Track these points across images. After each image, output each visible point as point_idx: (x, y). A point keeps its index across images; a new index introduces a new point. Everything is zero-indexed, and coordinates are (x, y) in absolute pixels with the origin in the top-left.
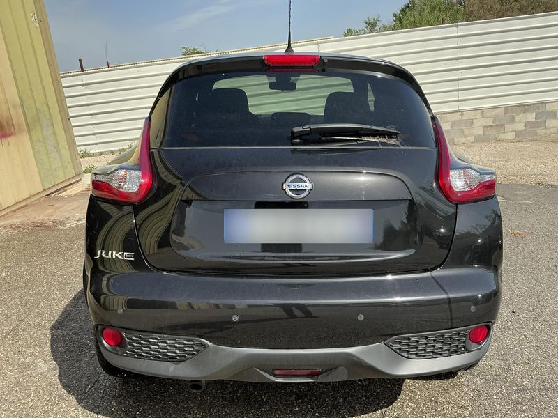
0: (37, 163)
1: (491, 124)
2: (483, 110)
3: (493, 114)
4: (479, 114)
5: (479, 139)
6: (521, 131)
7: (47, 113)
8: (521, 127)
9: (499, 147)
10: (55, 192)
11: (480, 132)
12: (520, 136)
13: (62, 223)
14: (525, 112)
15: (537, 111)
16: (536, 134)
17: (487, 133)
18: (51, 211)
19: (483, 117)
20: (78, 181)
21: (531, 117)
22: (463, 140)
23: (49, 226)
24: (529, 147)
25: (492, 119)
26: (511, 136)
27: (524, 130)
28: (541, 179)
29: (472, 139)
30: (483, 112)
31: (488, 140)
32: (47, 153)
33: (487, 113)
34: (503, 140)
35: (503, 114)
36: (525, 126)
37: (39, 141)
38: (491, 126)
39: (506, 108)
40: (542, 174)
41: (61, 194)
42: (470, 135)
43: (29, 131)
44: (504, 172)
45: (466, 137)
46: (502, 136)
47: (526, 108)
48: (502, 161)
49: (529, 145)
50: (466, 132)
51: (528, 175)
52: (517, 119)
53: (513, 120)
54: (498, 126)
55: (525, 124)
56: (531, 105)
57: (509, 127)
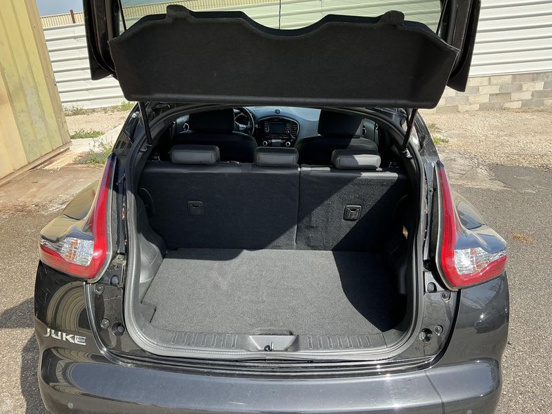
0: (20, 135)
1: (498, 92)
2: (490, 77)
3: (500, 81)
4: (485, 81)
5: (484, 108)
6: (527, 100)
7: (31, 80)
8: (527, 96)
9: (504, 118)
10: (41, 164)
11: (486, 100)
12: (526, 107)
13: (44, 207)
14: (533, 80)
15: (546, 79)
16: (543, 104)
17: (492, 102)
18: (34, 190)
19: (490, 84)
20: (66, 150)
21: (539, 86)
22: (467, 108)
23: (30, 211)
24: (534, 119)
25: (499, 87)
26: (517, 105)
27: (532, 99)
28: (545, 161)
29: (477, 107)
30: (490, 79)
31: (493, 109)
32: (32, 124)
33: (494, 81)
34: (508, 109)
35: (510, 82)
36: (532, 95)
37: (23, 111)
38: (497, 94)
39: (514, 76)
40: (546, 154)
41: (47, 168)
42: (475, 103)
43: (11, 101)
44: (507, 150)
45: (471, 104)
46: (507, 105)
47: (535, 76)
48: (506, 135)
49: (535, 117)
50: (471, 99)
51: (533, 155)
52: (525, 88)
53: (520, 88)
54: (504, 94)
55: (533, 93)
56: (540, 73)
57: (515, 96)
